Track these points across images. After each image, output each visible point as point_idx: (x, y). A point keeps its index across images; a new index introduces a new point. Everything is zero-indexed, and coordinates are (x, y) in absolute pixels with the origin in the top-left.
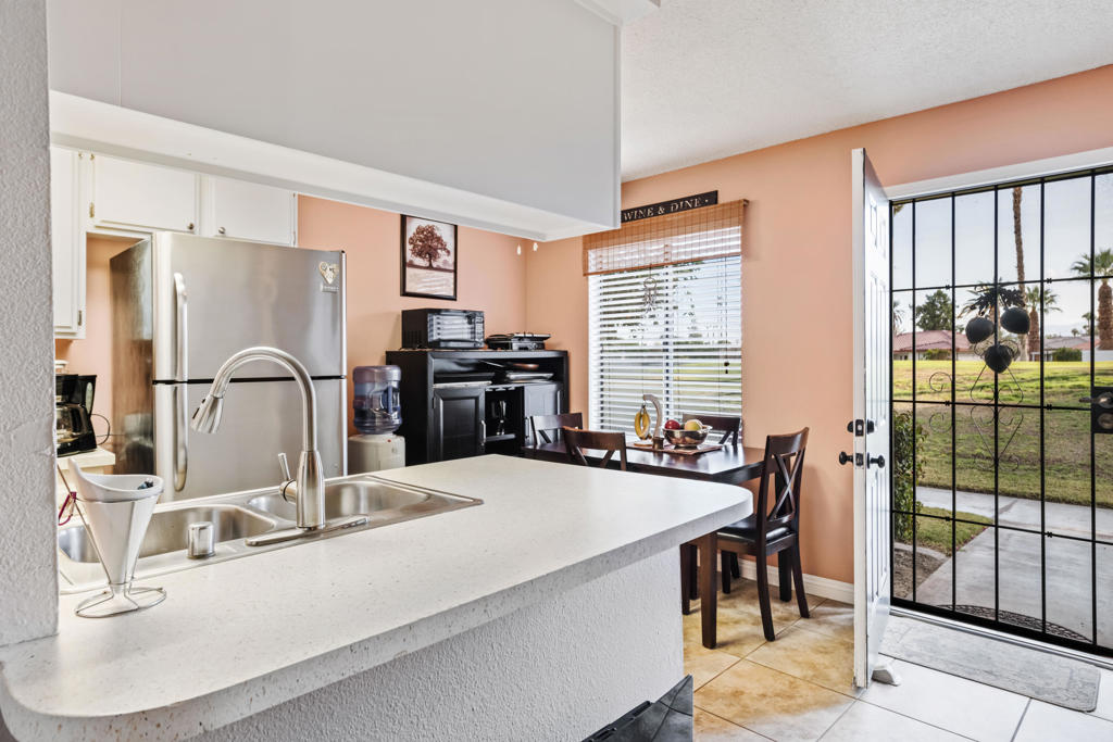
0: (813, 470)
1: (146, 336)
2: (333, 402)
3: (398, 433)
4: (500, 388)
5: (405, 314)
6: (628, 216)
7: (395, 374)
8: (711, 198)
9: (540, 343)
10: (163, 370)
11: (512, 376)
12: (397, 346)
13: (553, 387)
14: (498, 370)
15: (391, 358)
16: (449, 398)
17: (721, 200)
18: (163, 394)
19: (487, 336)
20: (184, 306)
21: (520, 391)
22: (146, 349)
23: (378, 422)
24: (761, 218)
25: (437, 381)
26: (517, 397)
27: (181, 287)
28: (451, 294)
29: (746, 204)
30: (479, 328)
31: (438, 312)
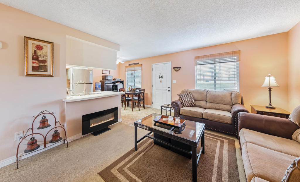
0: (147, 94)
1: (69, 79)
2: (93, 86)
3: (101, 90)
4: (114, 85)
5: (102, 76)
6: (129, 65)
7: (100, 83)
8: (138, 63)
9: (120, 79)
10: (71, 83)
11: (116, 83)
12: (101, 80)
13: (122, 85)
14: (114, 83)
15: (100, 81)
16: (107, 86)
17: (139, 64)
18: (71, 85)
19: (113, 79)
20: (74, 76)
21: (117, 85)
22: (69, 80)
23: (98, 89)
24: (143, 66)
25: (106, 84)
26: (116, 86)
27: (73, 74)
28: (109, 73)
29: (141, 64)
30: (112, 78)
31: (107, 76)
